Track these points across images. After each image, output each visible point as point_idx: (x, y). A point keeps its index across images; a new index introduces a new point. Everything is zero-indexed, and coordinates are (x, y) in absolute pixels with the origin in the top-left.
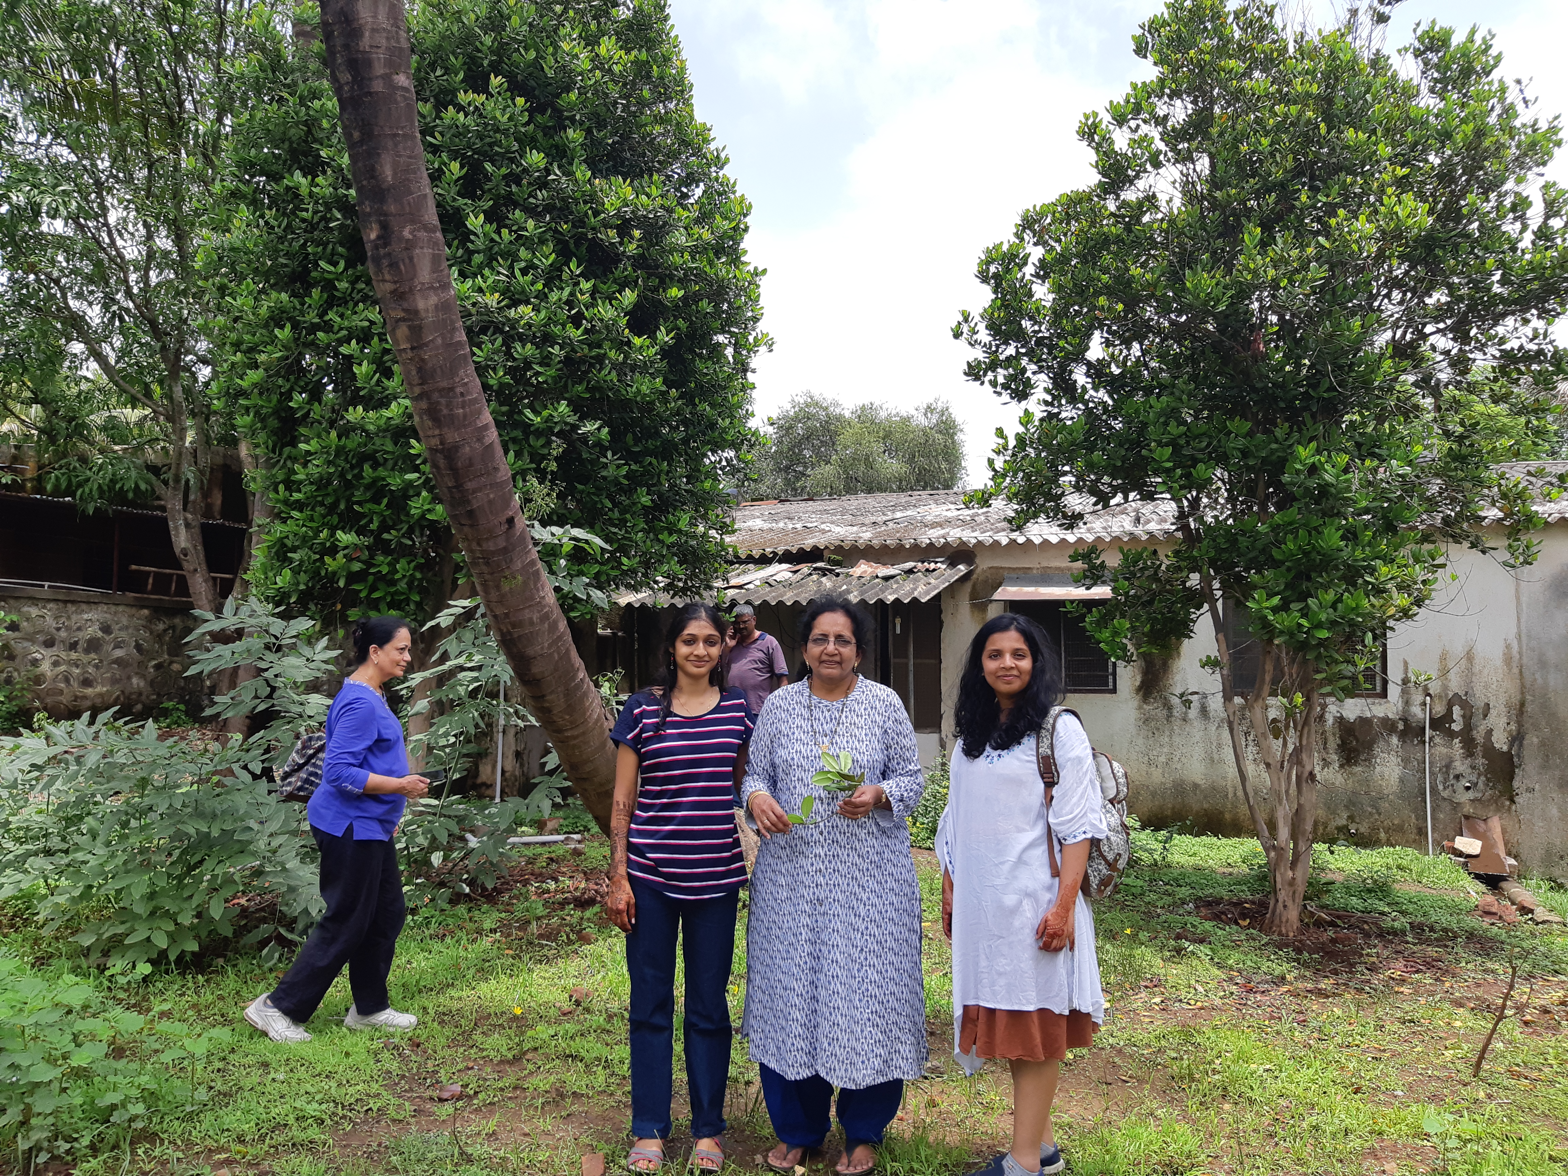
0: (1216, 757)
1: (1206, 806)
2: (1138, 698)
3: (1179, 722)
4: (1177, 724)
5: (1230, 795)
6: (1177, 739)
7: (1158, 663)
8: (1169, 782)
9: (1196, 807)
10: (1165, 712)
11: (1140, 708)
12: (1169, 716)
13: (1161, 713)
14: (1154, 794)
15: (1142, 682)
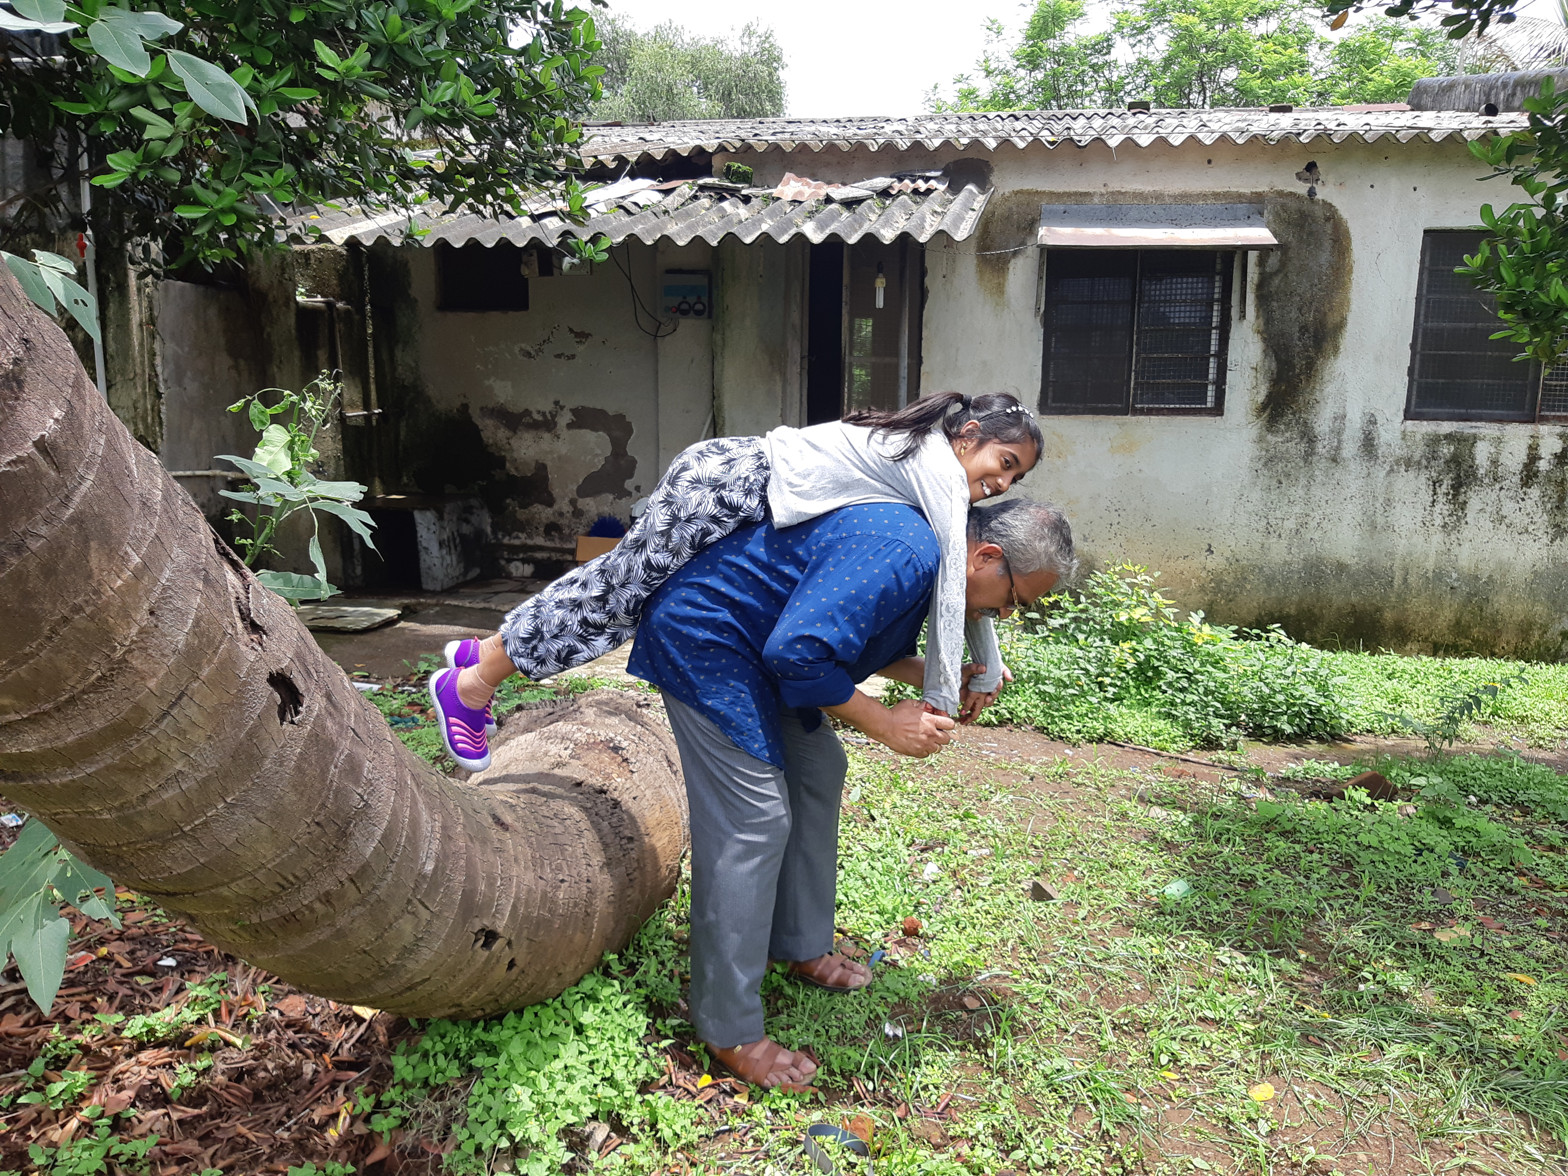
0: (1380, 520)
1: (1354, 599)
2: (1260, 422)
3: (1324, 464)
4: (1320, 466)
5: (1397, 582)
6: (1317, 492)
7: (1299, 363)
8: (1297, 558)
9: (1338, 601)
10: (1303, 447)
11: (1261, 439)
12: (1309, 455)
13: (1296, 448)
14: (1270, 581)
15: (1269, 397)
